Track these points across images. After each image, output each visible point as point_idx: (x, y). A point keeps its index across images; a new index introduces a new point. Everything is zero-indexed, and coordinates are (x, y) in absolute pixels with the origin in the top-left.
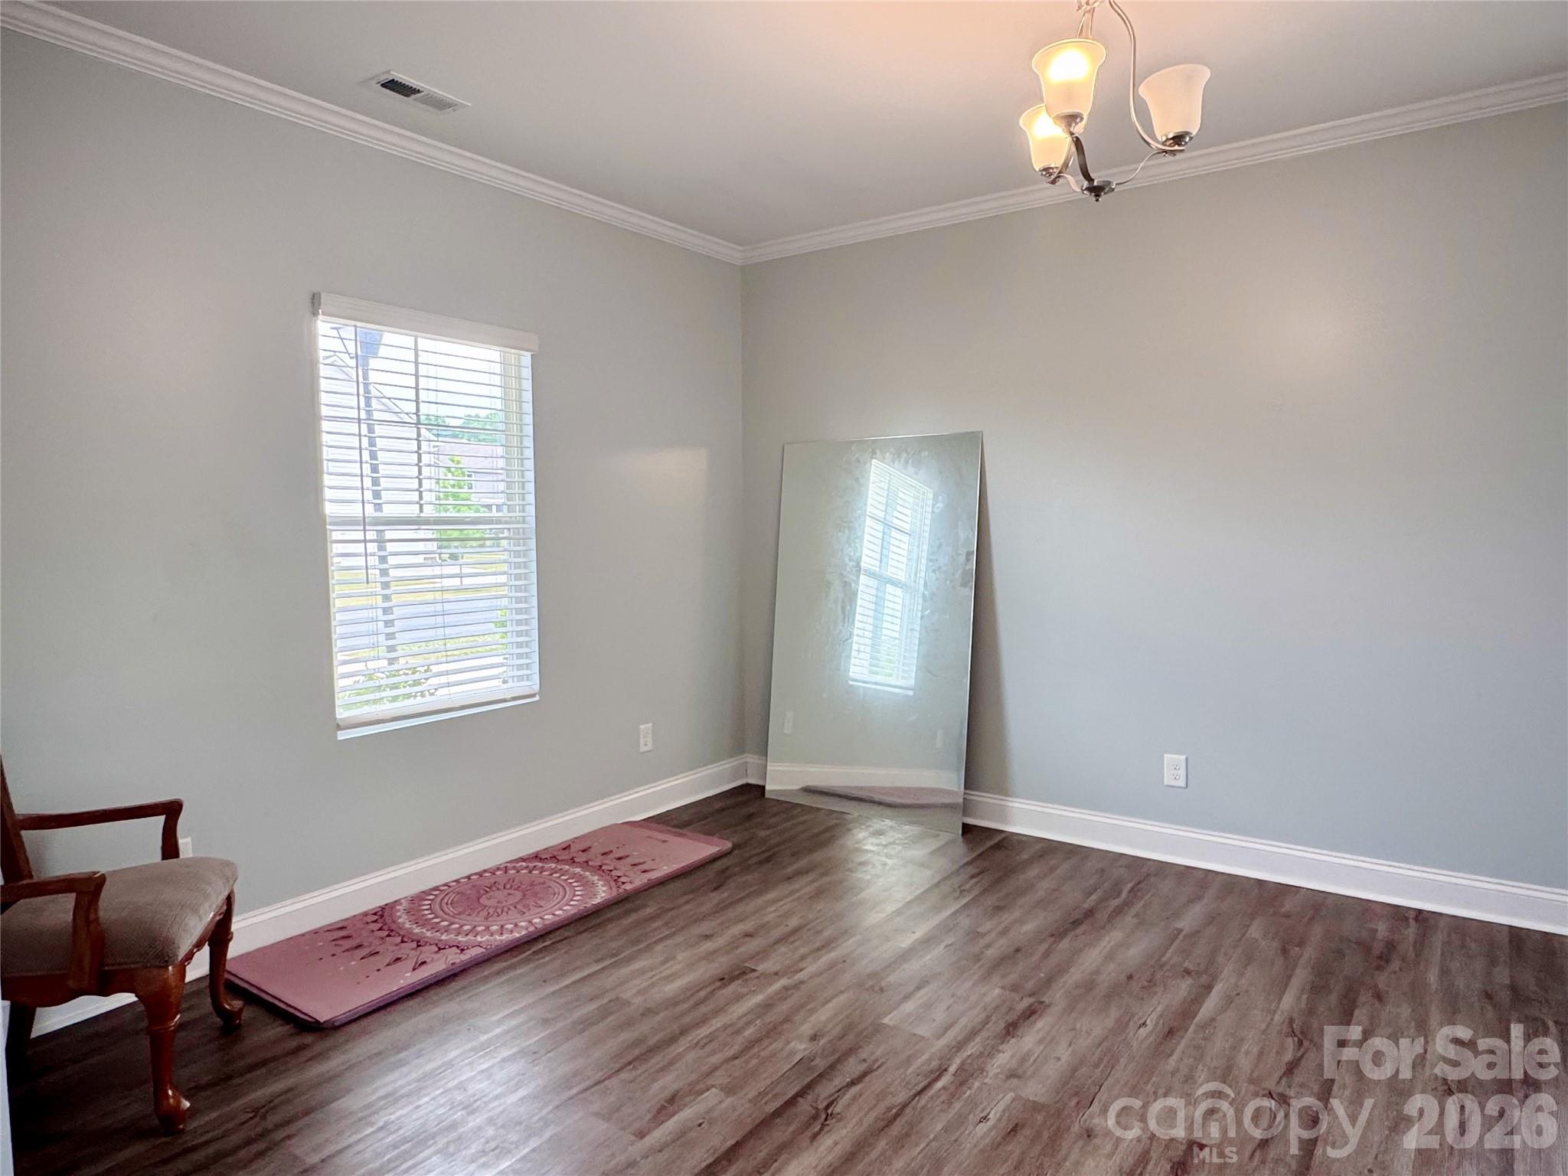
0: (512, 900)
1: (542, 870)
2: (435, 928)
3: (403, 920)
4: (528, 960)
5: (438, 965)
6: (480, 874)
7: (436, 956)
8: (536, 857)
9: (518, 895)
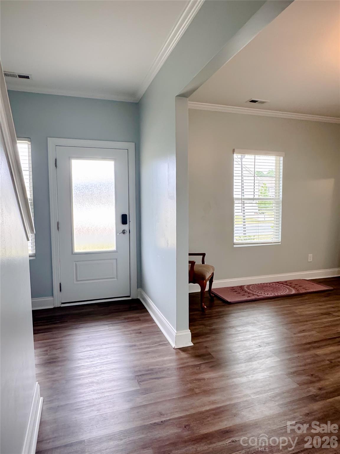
0: (271, 289)
1: (279, 285)
2: (253, 291)
3: (245, 288)
4: (273, 301)
5: (253, 297)
6: (264, 284)
7: (252, 296)
8: (278, 282)
9: (272, 289)
